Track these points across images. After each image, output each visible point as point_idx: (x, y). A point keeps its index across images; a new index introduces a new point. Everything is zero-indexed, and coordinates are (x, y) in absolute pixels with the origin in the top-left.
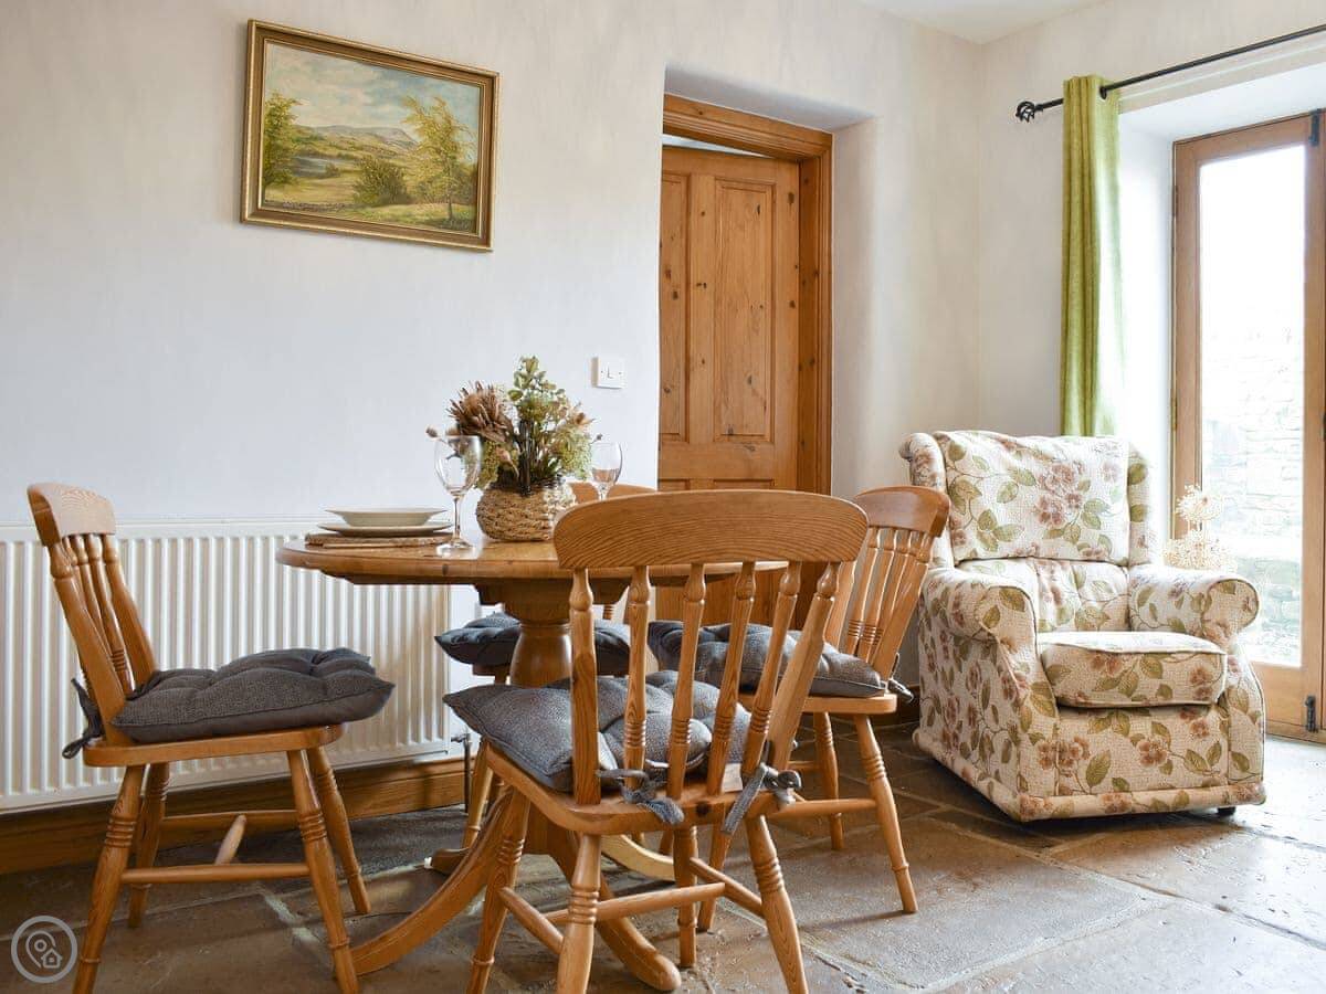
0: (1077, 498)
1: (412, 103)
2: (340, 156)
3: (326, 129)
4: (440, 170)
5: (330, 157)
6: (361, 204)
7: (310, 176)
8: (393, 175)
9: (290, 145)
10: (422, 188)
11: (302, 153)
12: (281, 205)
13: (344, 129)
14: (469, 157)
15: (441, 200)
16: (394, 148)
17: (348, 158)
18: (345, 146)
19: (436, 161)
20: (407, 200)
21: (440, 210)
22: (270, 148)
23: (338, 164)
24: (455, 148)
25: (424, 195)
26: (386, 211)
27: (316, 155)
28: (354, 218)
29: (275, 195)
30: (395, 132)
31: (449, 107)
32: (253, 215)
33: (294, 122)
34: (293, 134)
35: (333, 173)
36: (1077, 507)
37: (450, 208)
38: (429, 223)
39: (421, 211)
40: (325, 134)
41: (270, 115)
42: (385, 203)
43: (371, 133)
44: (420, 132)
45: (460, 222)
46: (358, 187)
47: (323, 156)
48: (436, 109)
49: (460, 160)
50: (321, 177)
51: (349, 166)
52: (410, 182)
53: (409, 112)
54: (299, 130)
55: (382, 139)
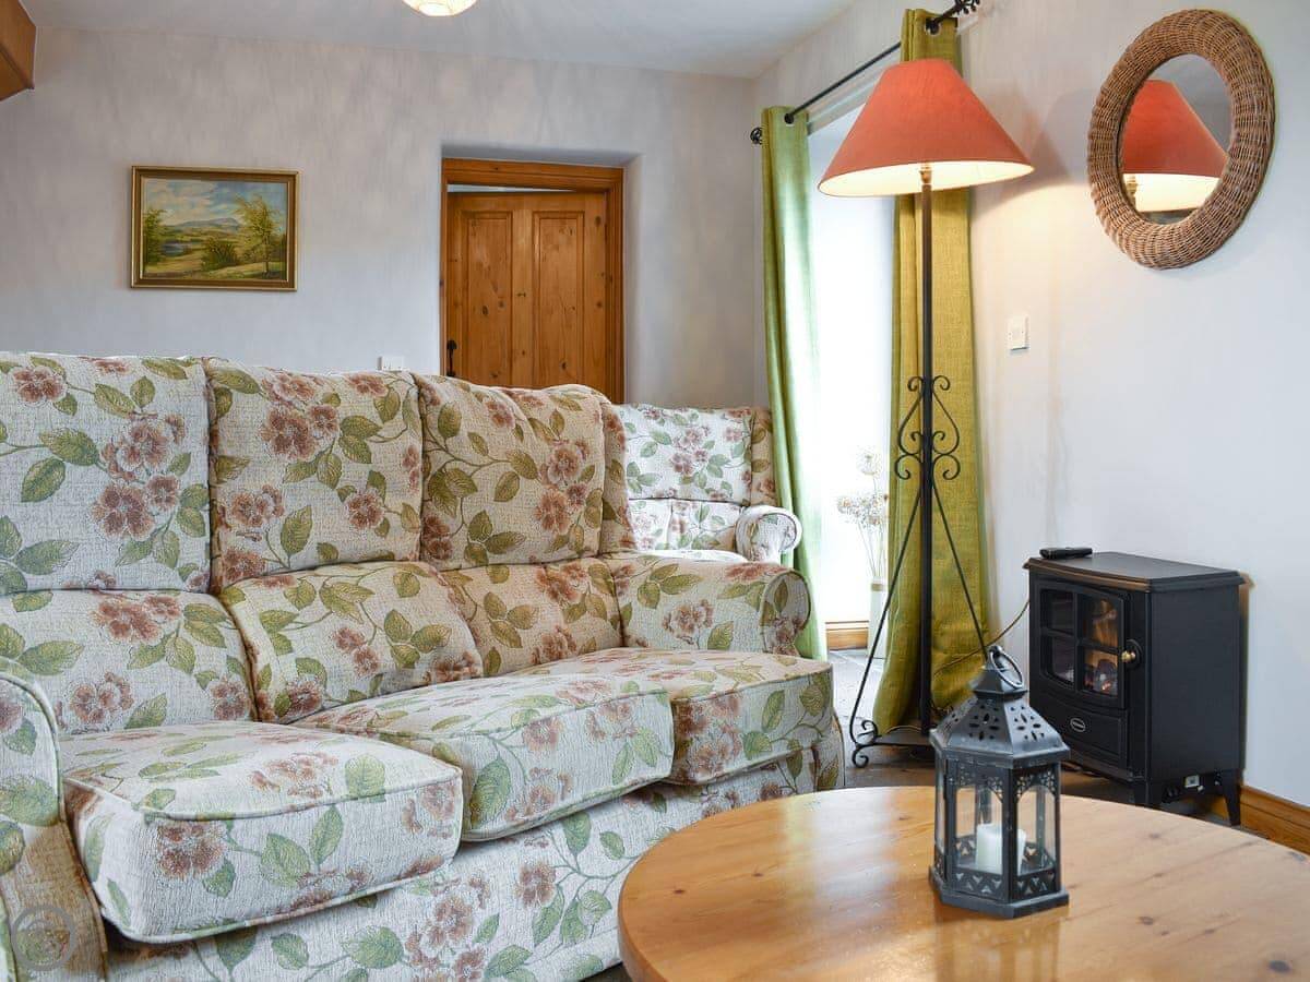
0: (703, 454)
1: (239, 201)
2: (192, 241)
3: (182, 225)
4: (259, 241)
5: (186, 242)
6: (204, 270)
7: (172, 255)
8: (228, 248)
9: (160, 238)
10: (247, 254)
11: (168, 242)
12: (155, 275)
13: (194, 223)
14: (280, 230)
15: (260, 261)
16: (229, 231)
17: (197, 241)
18: (195, 233)
19: (257, 236)
20: (237, 263)
21: (260, 267)
22: (147, 242)
23: (191, 246)
24: (270, 226)
25: (249, 258)
26: (224, 272)
27: (177, 242)
28: (202, 278)
29: (151, 269)
30: (228, 220)
31: (265, 200)
32: (136, 284)
33: (161, 224)
34: (162, 231)
35: (188, 252)
36: (703, 460)
37: (267, 266)
38: (253, 276)
39: (246, 269)
40: (183, 228)
41: (147, 221)
42: (222, 267)
43: (211, 223)
44: (246, 218)
45: (274, 273)
46: (204, 259)
47: (182, 242)
48: (256, 202)
49: (273, 232)
50: (179, 255)
51: (198, 246)
52: (239, 252)
53: (237, 206)
54: (166, 227)
55: (219, 226)
